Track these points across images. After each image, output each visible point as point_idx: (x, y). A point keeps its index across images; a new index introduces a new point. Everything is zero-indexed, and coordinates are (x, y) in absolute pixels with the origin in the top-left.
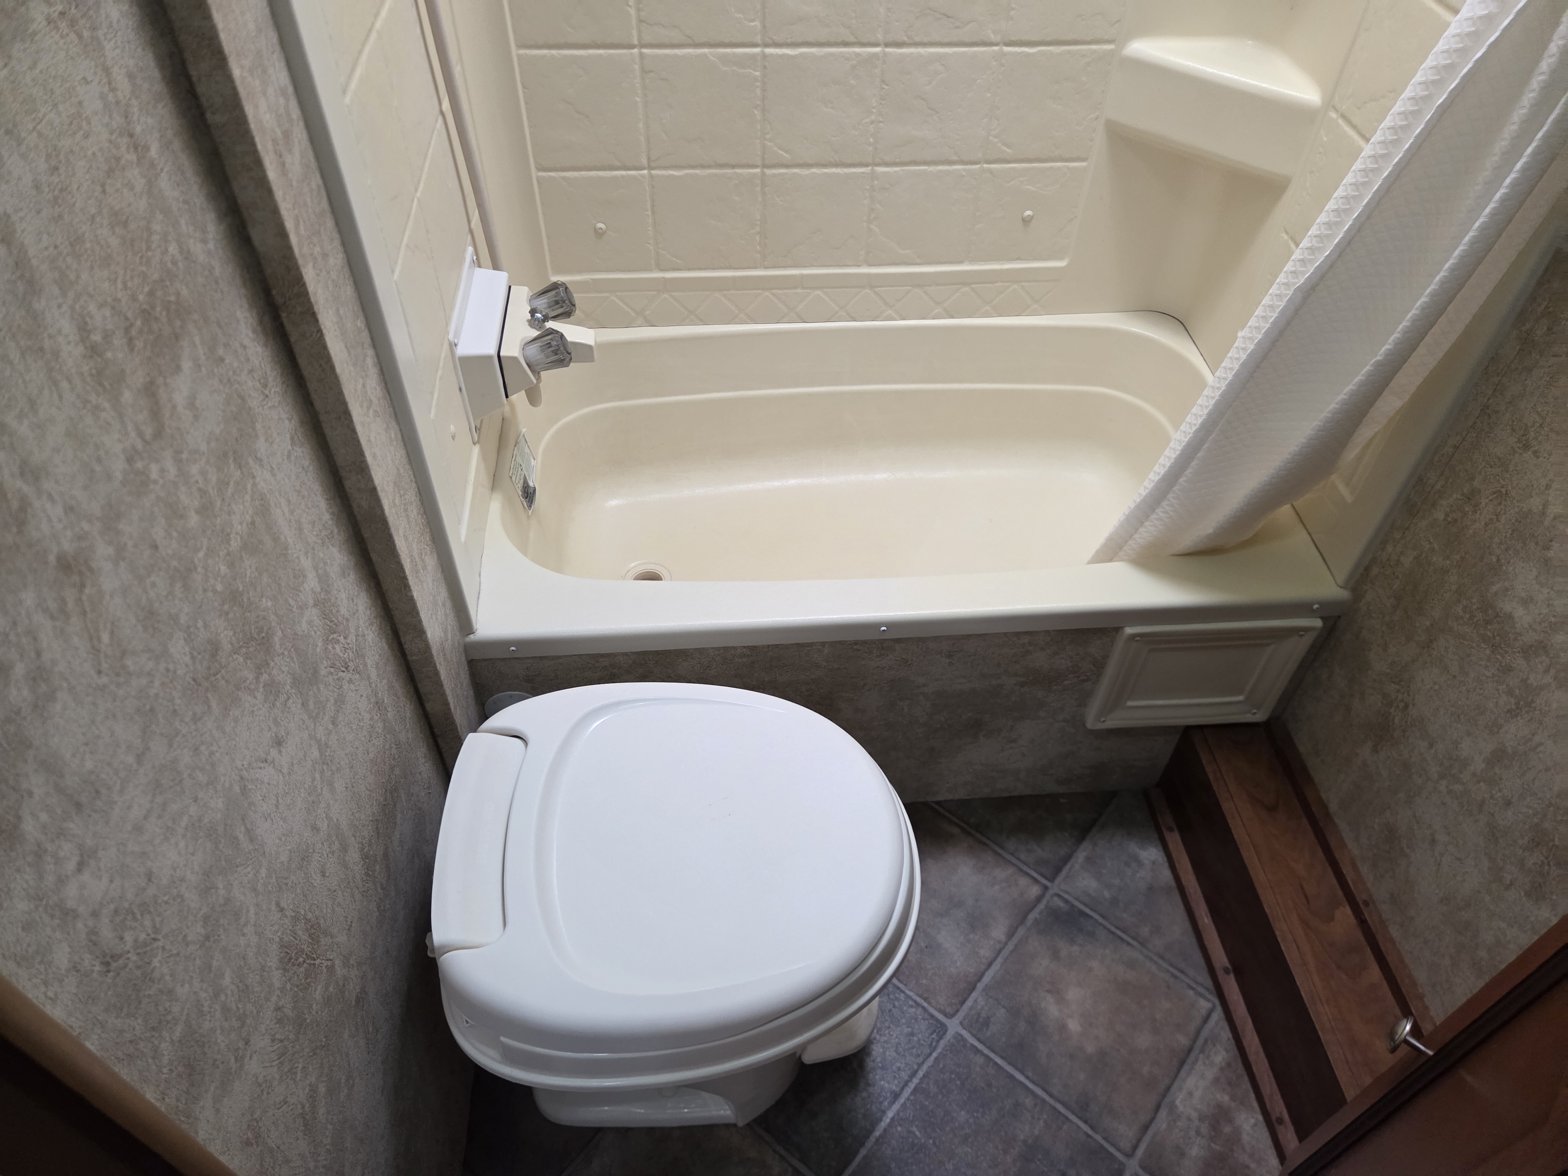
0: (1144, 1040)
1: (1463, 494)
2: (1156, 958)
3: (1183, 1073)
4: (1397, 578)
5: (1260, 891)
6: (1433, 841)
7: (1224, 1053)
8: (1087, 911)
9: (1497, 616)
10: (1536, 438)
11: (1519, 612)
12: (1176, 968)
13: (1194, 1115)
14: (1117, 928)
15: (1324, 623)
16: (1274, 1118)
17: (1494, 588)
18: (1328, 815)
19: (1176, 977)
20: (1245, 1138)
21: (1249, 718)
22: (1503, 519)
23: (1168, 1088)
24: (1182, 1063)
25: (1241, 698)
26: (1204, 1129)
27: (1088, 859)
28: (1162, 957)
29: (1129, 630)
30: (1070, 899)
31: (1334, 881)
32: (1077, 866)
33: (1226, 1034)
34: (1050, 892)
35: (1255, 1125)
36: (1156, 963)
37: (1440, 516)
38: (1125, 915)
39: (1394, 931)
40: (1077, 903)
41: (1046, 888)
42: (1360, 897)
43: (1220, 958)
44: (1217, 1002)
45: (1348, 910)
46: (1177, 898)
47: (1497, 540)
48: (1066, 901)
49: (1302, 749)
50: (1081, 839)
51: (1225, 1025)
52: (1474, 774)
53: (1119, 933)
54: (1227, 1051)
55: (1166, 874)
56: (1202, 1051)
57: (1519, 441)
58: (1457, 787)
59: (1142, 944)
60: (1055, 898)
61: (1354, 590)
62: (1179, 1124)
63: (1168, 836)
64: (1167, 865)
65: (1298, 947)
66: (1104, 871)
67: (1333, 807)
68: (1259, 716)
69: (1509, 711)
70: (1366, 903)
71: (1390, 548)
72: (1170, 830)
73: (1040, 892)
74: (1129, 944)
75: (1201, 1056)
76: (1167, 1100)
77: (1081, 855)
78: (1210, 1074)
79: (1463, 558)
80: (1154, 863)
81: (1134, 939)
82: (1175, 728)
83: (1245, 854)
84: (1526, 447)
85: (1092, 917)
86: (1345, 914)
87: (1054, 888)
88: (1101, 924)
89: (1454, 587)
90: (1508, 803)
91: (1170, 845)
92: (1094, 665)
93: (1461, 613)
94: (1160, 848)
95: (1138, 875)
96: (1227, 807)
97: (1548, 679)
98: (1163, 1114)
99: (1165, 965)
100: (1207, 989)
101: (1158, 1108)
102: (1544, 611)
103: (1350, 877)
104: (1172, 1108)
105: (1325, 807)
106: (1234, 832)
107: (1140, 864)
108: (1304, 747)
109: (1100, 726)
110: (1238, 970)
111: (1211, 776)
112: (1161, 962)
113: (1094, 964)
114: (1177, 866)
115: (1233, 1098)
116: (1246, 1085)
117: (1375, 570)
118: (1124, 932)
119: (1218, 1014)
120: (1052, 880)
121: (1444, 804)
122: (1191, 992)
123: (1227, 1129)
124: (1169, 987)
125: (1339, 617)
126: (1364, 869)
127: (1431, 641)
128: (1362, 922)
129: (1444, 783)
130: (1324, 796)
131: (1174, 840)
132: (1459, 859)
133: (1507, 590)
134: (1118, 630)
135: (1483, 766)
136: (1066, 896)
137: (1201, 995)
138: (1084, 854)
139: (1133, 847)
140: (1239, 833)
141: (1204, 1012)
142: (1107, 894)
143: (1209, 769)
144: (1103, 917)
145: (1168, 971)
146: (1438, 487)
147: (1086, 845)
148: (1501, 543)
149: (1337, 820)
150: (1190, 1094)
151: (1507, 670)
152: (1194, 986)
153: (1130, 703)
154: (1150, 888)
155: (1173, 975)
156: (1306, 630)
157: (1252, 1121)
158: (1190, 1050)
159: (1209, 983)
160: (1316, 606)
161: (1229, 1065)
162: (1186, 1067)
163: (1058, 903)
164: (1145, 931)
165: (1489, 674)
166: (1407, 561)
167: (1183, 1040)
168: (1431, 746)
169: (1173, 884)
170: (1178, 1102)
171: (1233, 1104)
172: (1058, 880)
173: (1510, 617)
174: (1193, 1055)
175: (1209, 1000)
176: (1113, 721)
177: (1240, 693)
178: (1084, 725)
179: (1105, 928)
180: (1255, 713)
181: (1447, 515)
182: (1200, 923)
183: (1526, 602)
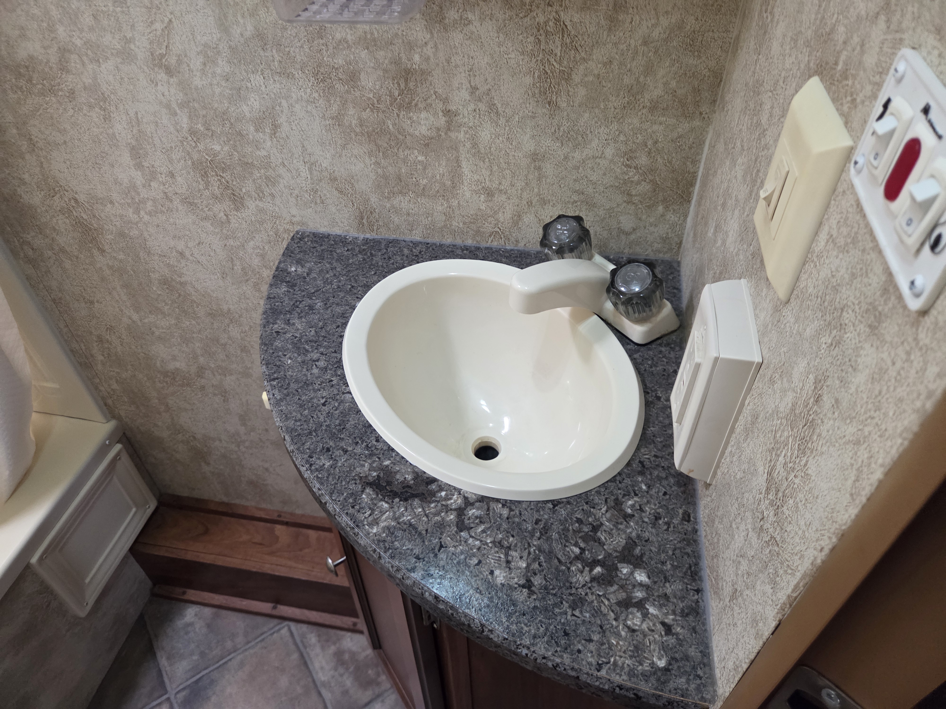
0: (284, 682)
1: (97, 342)
2: (247, 647)
3: (311, 667)
4: (122, 396)
5: (244, 567)
6: (267, 469)
7: (313, 635)
8: (198, 677)
9: (173, 373)
10: (90, 296)
11: (178, 365)
12: (258, 637)
13: (332, 672)
14: (218, 662)
15: (122, 443)
16: (352, 627)
17: (158, 364)
18: (227, 504)
19: (263, 640)
20: (354, 649)
21: (149, 512)
22: (123, 337)
23: (314, 681)
24: (306, 664)
25: (134, 510)
26: (341, 670)
27: (168, 658)
28: (248, 642)
29: (34, 560)
30: (185, 685)
31: (262, 524)
32: (168, 668)
33: (304, 628)
34: (172, 697)
35: (351, 639)
36: (249, 648)
37: (101, 358)
38: (214, 653)
39: (299, 512)
40: (189, 682)
41: (168, 699)
42: (275, 517)
43: (265, 607)
44: (286, 623)
45: (278, 527)
46: (224, 612)
47: (133, 347)
48: (184, 689)
49: (186, 495)
50: (154, 655)
51: (300, 625)
52: (245, 434)
53: (221, 663)
54: (312, 633)
55: (207, 611)
56: (305, 647)
57: (86, 303)
58: (247, 444)
59: (235, 651)
60: (178, 696)
61: (114, 417)
62: (333, 685)
63: (186, 597)
64: (202, 607)
65: (281, 566)
66: (182, 651)
67: (225, 499)
68: (152, 505)
69: (224, 401)
70: (279, 516)
71: (102, 388)
72: (184, 593)
73: (168, 705)
74: (230, 660)
75: (308, 649)
76: (318, 684)
77: (163, 662)
78: (318, 650)
79: (132, 365)
80: (196, 615)
81: (229, 655)
82: (125, 557)
83: (220, 563)
84: (92, 302)
85: (203, 676)
86: (279, 529)
87: (171, 694)
88: (210, 672)
89: (145, 379)
90: (267, 430)
91: (193, 599)
92: (41, 594)
93: (162, 385)
94: (190, 605)
95: (197, 630)
96: (189, 556)
97: (218, 377)
98: (324, 692)
99: (253, 643)
100: (279, 624)
101: (320, 694)
102: (184, 355)
103: (263, 515)
104: (324, 684)
105: (222, 503)
106: (205, 561)
107: (191, 624)
108: (184, 493)
109: (88, 608)
110: (277, 601)
111: (167, 554)
112: (250, 645)
113: (229, 690)
114: (206, 602)
115: (334, 643)
116: (332, 632)
117: (110, 402)
118: (223, 659)
119: (292, 625)
120: (166, 692)
121: (252, 454)
122: (275, 635)
123: (346, 656)
124: (265, 648)
125: (124, 433)
126: (264, 506)
127: (167, 406)
128: (287, 524)
129: (241, 447)
130: (217, 500)
131: (192, 594)
132: (280, 465)
133: (163, 361)
134: (28, 566)
135: (243, 428)
136: (181, 687)
137: (279, 630)
138: (164, 658)
139: (180, 623)
140: (208, 559)
141: (288, 634)
142: (195, 658)
143: (162, 553)
144: (206, 669)
145: (258, 643)
146: (83, 348)
147: (158, 655)
148: (136, 347)
149: (233, 502)
150: (322, 668)
151: (203, 388)
152: (272, 631)
153: (87, 580)
154: (209, 626)
155: (261, 641)
156: (118, 454)
157: (349, 639)
158: (302, 655)
159: (276, 621)
160: (107, 442)
161: (319, 636)
162: (309, 662)
163: (181, 696)
164: (229, 644)
165: (200, 396)
166: (115, 386)
167: (295, 656)
168: (220, 440)
169: (214, 610)
170: (323, 679)
171: (337, 645)
172: (169, 689)
173: (177, 369)
174: (305, 655)
175: (284, 627)
176: (91, 597)
177: (132, 508)
178: (81, 618)
179: (212, 671)
180: (149, 507)
181: (103, 355)
182: (243, 608)
183: (174, 358)
